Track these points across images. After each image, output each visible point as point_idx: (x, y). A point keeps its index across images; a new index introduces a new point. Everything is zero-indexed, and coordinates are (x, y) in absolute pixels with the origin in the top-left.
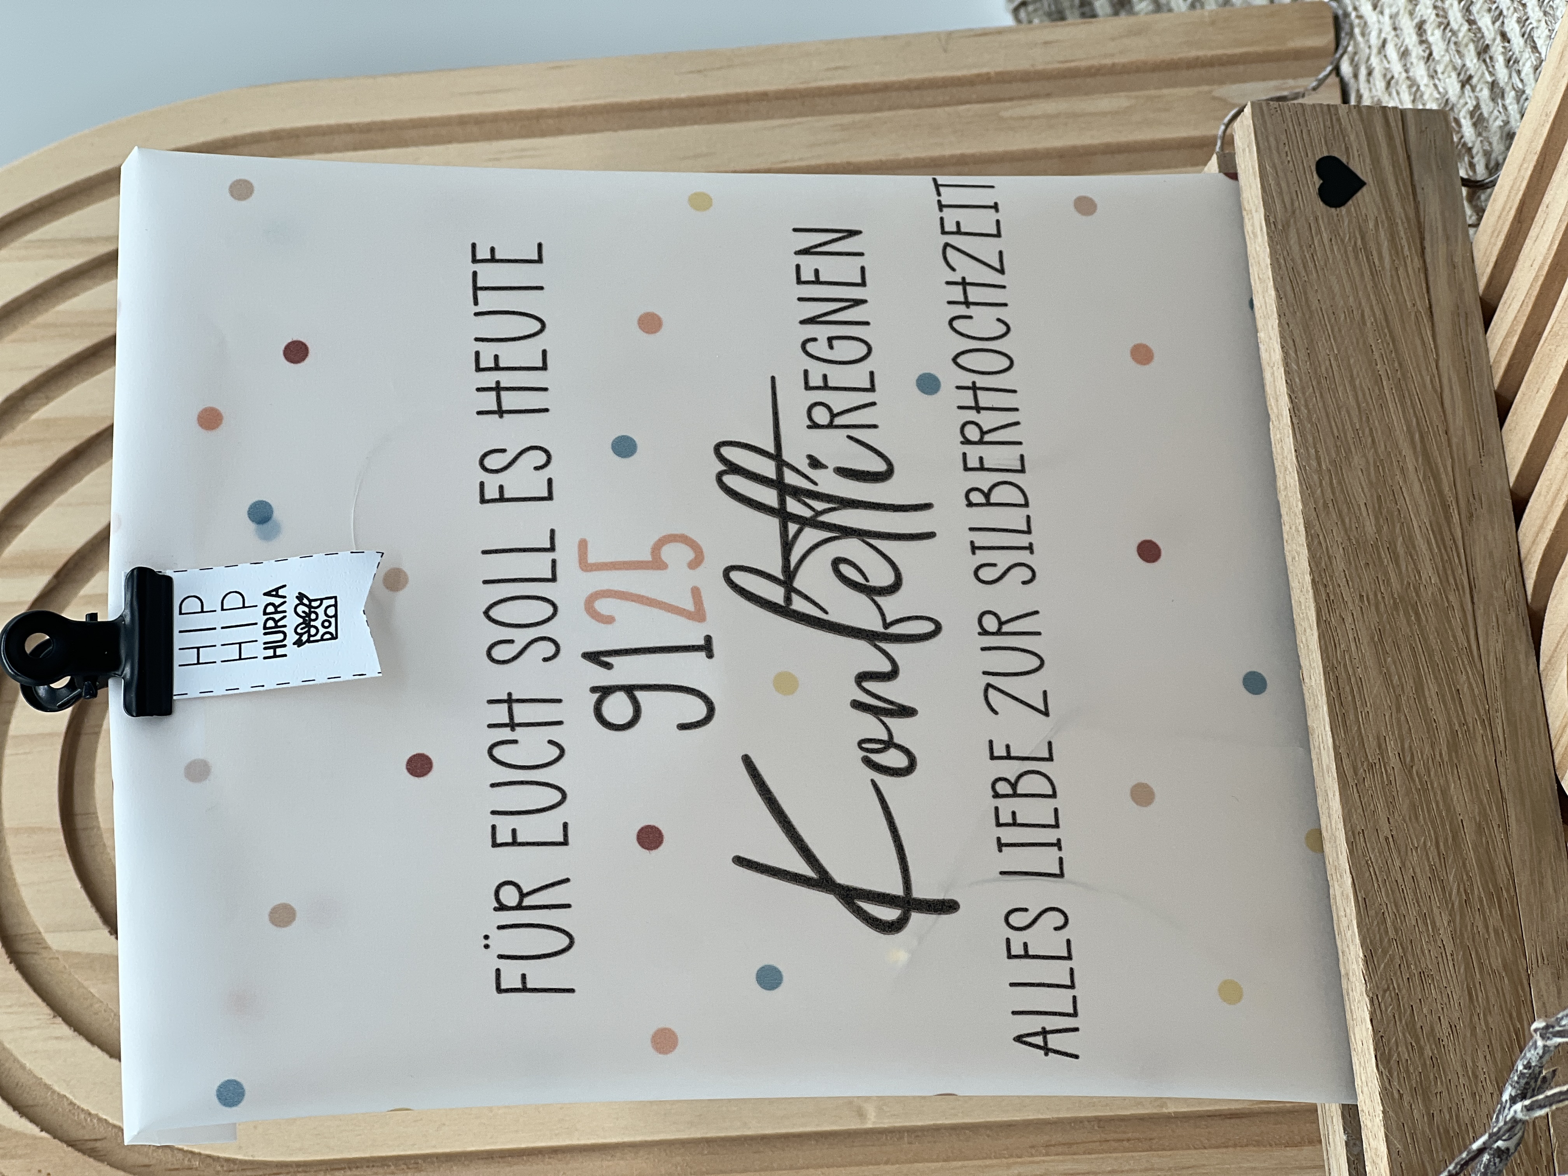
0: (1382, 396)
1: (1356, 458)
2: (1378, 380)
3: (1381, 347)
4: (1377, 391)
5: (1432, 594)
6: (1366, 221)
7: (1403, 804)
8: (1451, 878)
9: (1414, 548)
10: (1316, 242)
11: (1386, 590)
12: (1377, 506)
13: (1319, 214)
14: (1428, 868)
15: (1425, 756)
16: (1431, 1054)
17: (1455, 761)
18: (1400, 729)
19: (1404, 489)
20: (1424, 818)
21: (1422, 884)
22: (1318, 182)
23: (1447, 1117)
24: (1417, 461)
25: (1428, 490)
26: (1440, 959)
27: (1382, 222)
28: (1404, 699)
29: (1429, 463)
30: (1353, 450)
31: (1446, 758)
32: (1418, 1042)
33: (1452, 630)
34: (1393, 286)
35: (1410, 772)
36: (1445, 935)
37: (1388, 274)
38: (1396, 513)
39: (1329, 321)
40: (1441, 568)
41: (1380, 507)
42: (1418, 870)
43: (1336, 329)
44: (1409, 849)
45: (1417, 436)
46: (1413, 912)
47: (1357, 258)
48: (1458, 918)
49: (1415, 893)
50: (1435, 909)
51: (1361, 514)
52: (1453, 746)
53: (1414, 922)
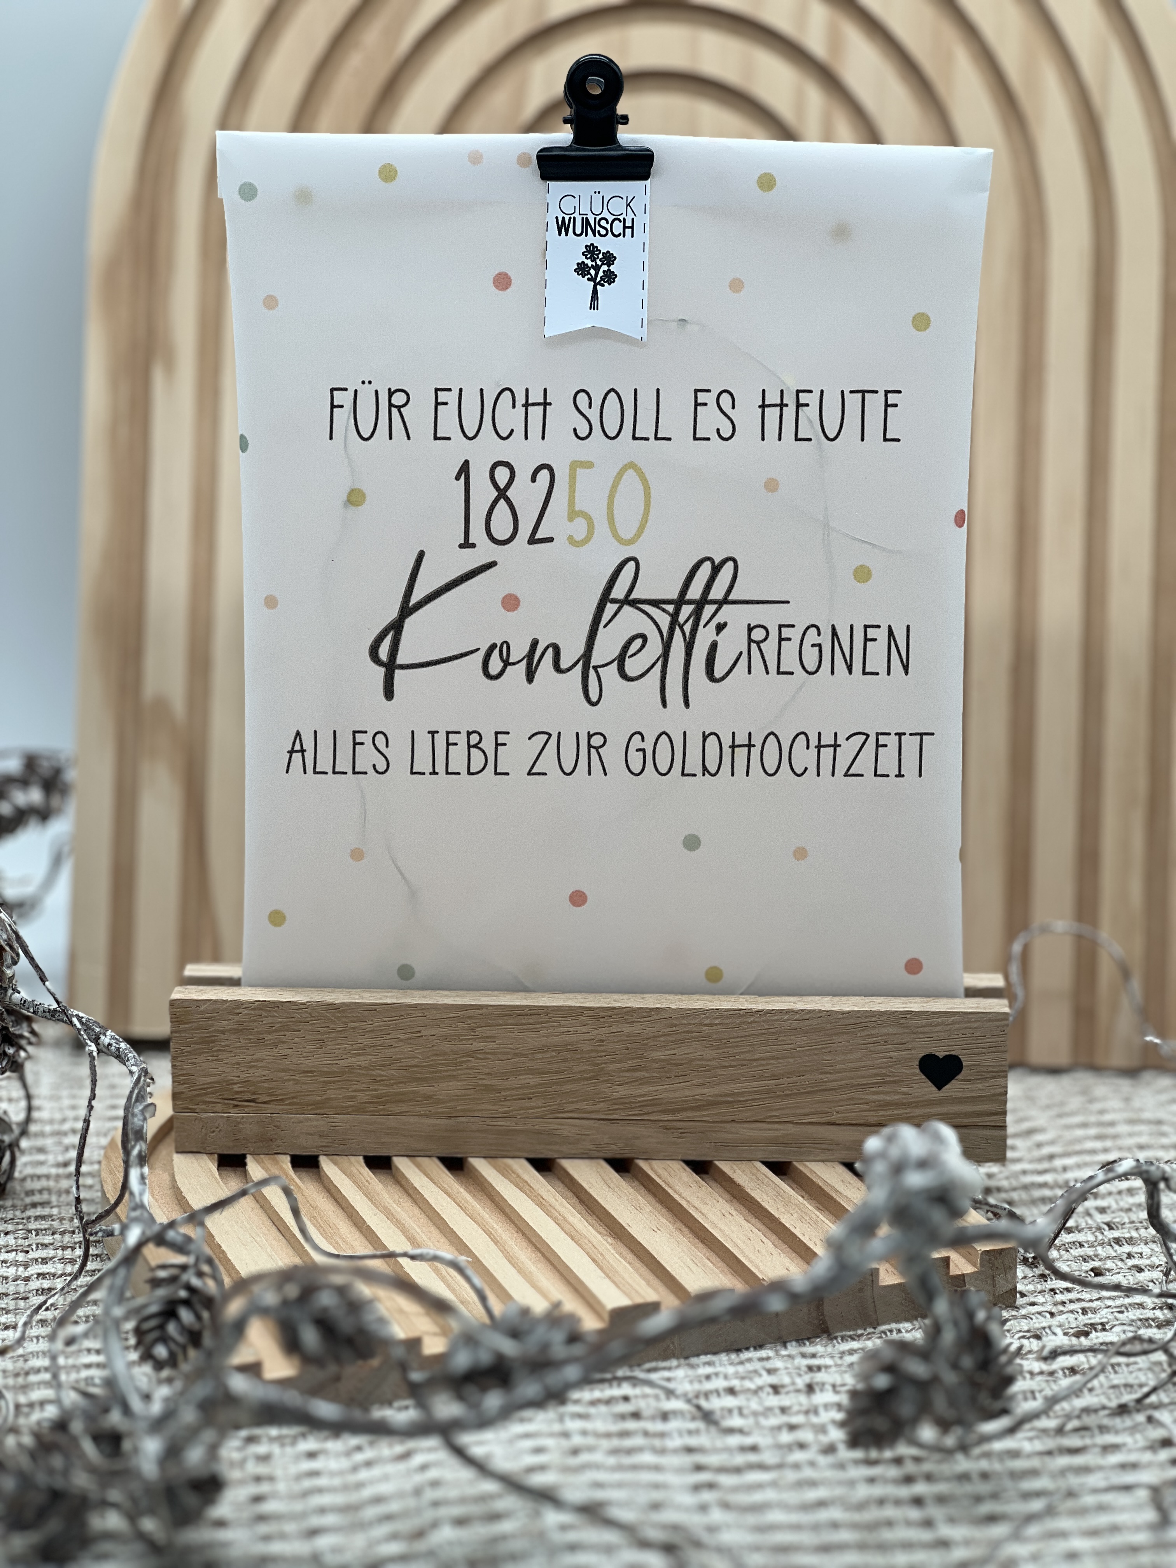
0: (761, 1078)
1: (712, 1052)
2: (774, 1077)
3: (802, 1083)
4: (766, 1075)
5: (605, 1092)
6: (908, 1086)
7: (446, 1047)
8: (392, 1072)
9: (640, 1084)
10: (889, 1046)
11: (608, 1059)
12: (674, 1062)
13: (913, 1052)
14: (398, 1056)
15: (481, 1068)
16: (266, 1038)
17: (478, 1089)
18: (502, 1053)
19: (688, 1083)
20: (436, 1060)
21: (386, 1051)
22: (941, 1055)
23: (223, 1044)
24: (709, 1096)
25: (687, 1101)
26: (333, 1055)
27: (907, 1098)
28: (524, 1059)
29: (708, 1105)
30: (718, 1051)
31: (480, 1082)
32: (275, 1031)
33: (577, 1102)
34: (852, 1099)
35: (469, 1056)
36: (352, 1061)
37: (863, 1097)
38: (668, 1075)
39: (824, 1048)
40: (625, 1101)
41: (674, 1064)
42: (397, 1050)
43: (816, 1052)
44: (412, 1046)
45: (730, 1099)
46: (366, 1042)
47: (876, 1075)
48: (363, 1072)
49: (379, 1045)
50: (370, 1057)
51: (668, 1050)
52: (489, 1089)
53: (360, 1041)
